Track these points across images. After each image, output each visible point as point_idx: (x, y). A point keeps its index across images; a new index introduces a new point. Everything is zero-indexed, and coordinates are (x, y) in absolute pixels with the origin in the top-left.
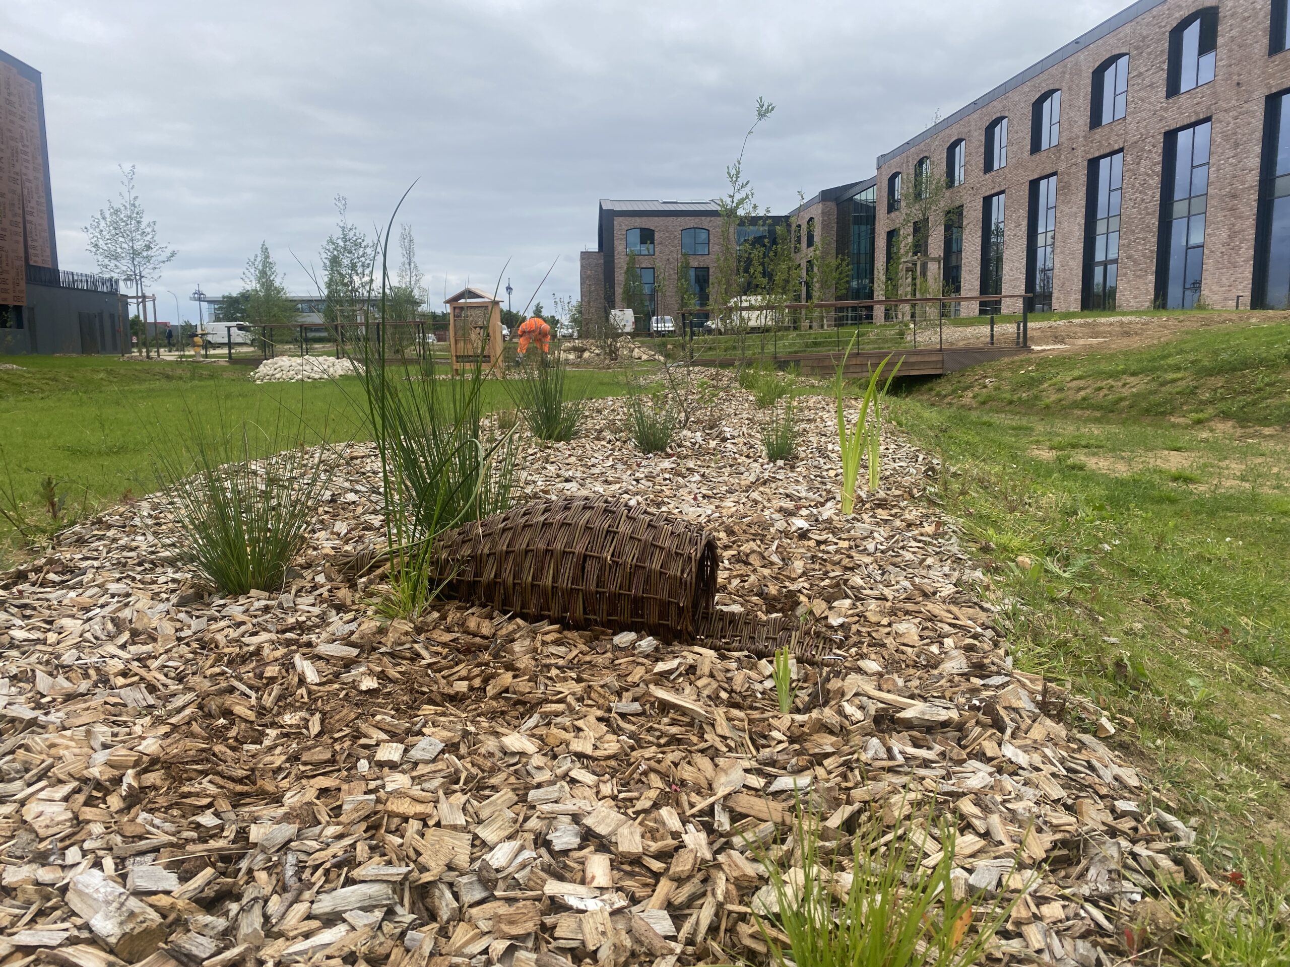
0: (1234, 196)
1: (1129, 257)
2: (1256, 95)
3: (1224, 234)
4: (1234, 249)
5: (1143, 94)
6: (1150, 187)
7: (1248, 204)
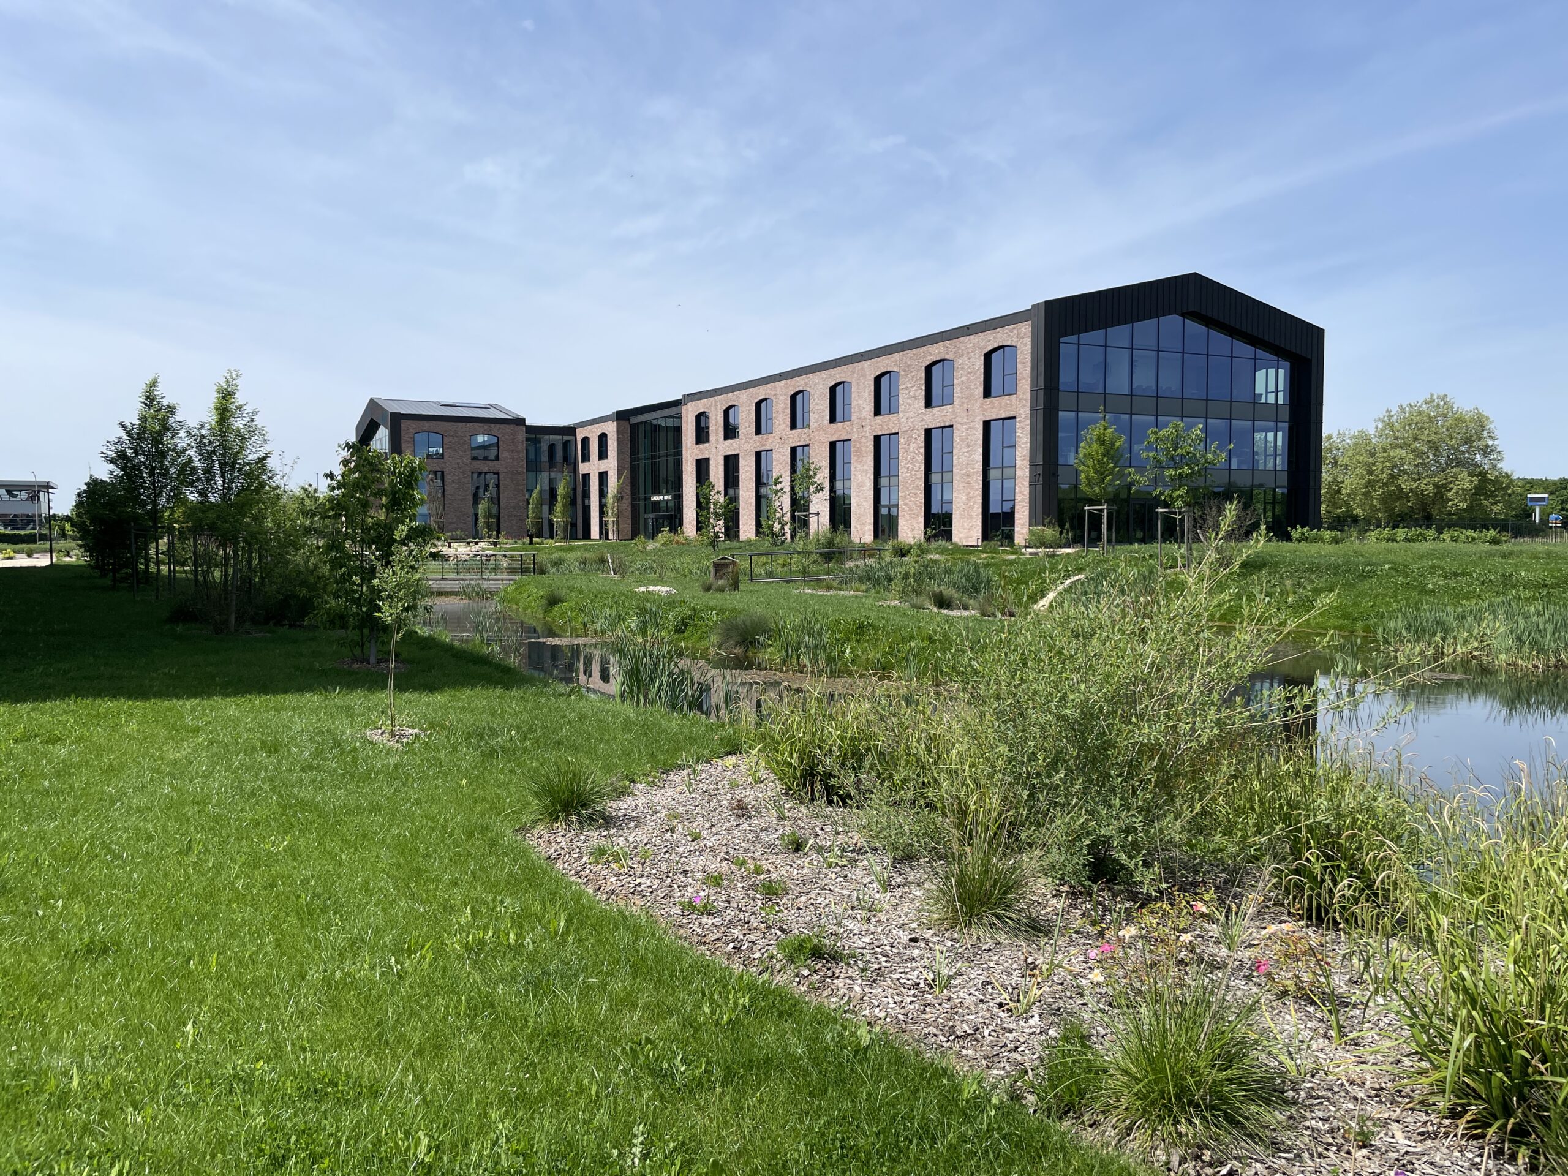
0: (968, 476)
1: (906, 504)
2: (978, 419)
3: (964, 498)
4: (971, 507)
5: (909, 401)
6: (917, 461)
7: (976, 481)
